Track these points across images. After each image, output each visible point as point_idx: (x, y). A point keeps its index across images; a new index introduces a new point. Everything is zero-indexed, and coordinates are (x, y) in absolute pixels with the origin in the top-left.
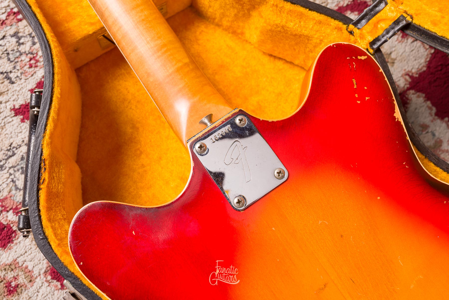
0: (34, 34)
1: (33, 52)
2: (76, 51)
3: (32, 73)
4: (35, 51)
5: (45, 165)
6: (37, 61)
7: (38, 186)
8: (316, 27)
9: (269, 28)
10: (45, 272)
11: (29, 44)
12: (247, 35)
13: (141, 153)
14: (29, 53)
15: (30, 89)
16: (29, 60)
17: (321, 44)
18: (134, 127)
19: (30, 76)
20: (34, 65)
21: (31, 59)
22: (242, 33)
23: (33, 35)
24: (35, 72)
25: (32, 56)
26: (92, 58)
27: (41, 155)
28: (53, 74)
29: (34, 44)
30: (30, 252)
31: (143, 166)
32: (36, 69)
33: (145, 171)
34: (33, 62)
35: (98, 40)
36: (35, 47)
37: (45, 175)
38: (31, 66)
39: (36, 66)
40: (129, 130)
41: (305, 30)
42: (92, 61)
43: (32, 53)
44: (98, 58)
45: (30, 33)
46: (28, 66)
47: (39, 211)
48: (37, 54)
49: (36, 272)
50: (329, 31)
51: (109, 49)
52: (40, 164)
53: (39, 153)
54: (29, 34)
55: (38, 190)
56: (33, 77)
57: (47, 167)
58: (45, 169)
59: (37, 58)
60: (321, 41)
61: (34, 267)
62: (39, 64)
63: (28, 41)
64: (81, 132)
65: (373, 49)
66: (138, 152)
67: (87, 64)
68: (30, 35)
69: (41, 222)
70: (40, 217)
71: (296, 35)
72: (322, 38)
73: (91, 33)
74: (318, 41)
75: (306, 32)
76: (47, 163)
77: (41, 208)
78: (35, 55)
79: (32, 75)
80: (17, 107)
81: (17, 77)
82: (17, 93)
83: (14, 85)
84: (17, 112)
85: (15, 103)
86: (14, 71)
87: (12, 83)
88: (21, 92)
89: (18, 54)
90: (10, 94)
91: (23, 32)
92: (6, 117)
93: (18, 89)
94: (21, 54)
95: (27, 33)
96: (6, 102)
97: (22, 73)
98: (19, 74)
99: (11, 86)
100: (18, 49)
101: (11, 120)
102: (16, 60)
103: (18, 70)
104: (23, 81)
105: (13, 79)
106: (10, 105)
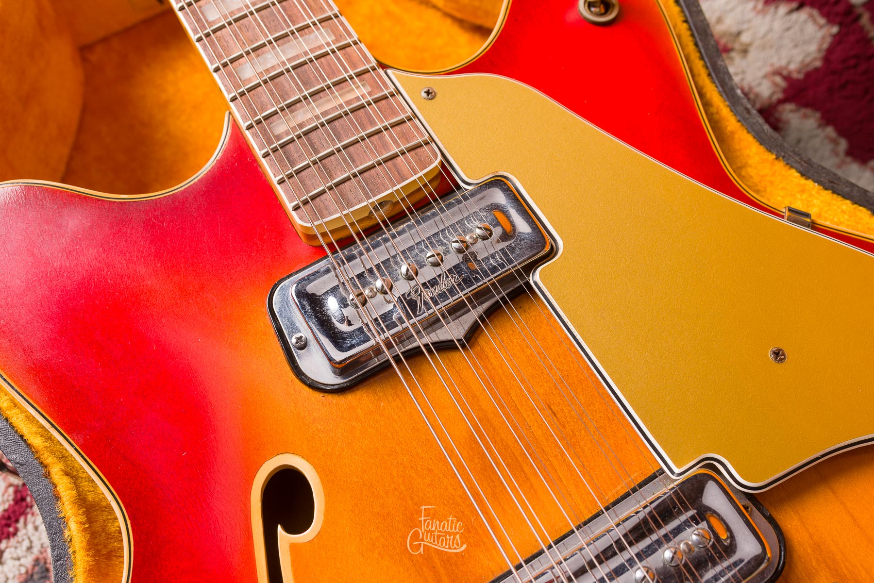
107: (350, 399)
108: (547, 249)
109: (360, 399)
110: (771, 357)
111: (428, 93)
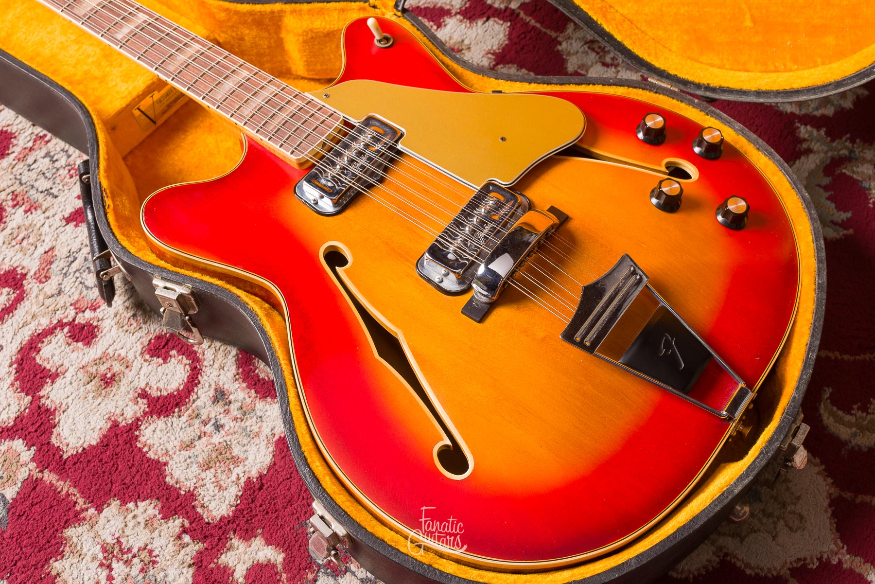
1: (71, 164)
2: (113, 129)
4: (72, 163)
5: (106, 194)
7: (104, 211)
10: (142, 354)
11: (65, 158)
14: (66, 166)
15: (76, 196)
16: (68, 172)
19: (73, 184)
21: (69, 171)
23: (65, 150)
25: (70, 167)
27: (101, 187)
29: (69, 156)
30: (119, 340)
34: (72, 172)
35: (134, 116)
36: (71, 158)
37: (108, 202)
43: (69, 165)
45: (62, 148)
46: (68, 177)
47: (111, 229)
48: (75, 164)
49: (131, 356)
51: (150, 131)
52: (102, 194)
53: (98, 186)
54: (61, 150)
55: (106, 214)
57: (109, 195)
58: (107, 196)
61: (127, 352)
63: (62, 157)
67: (131, 152)
68: (63, 150)
69: (116, 237)
70: (113, 234)
76: (108, 191)
77: (112, 227)
78: (73, 166)
80: (67, 216)
81: (59, 190)
82: (63, 204)
83: (58, 198)
84: (68, 220)
85: (63, 213)
86: (54, 186)
87: (56, 197)
88: (67, 202)
89: (54, 170)
90: (56, 207)
91: (55, 150)
92: (57, 229)
93: (63, 200)
94: (58, 170)
95: (58, 149)
96: (53, 216)
97: (63, 186)
98: (60, 187)
99: (55, 200)
100: (53, 166)
101: (63, 229)
102: (54, 176)
103: (59, 184)
104: (66, 191)
105: (56, 193)
106: (59, 216)
107: (344, 214)
108: (399, 135)
109: (349, 213)
110: (501, 141)
111: (326, 95)
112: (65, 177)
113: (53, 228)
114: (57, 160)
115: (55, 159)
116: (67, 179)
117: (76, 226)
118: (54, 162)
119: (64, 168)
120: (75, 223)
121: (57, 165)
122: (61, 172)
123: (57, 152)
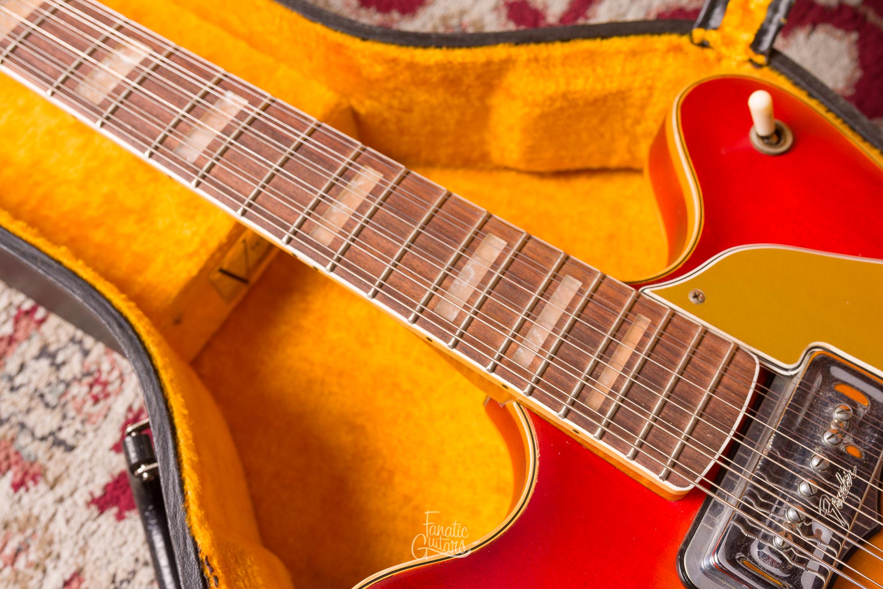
0: (79, 334)
1: (91, 371)
3: (104, 412)
4: (93, 368)
5: (212, 570)
6: (105, 384)
8: (630, 67)
9: (537, 111)
11: (76, 359)
12: (496, 156)
13: (391, 473)
14: (83, 376)
15: (112, 444)
16: (87, 389)
17: (651, 95)
18: (353, 428)
19: (101, 419)
20: (101, 396)
21: (91, 386)
22: (485, 157)
24: (109, 409)
25: (90, 379)
26: (213, 327)
27: (196, 551)
28: (156, 372)
29: (86, 353)
31: (407, 499)
32: (110, 400)
33: (416, 508)
34: (97, 389)
35: (214, 285)
36: (89, 358)
38: (96, 400)
39: (107, 396)
40: (346, 439)
41: (611, 82)
42: (216, 335)
43: (88, 374)
44: (225, 326)
45: (71, 337)
46: (90, 402)
48: (99, 371)
50: (657, 62)
51: (239, 298)
52: (202, 573)
56: (108, 419)
57: (219, 572)
58: (216, 578)
59: (104, 377)
60: (651, 88)
62: (110, 389)
63: (73, 354)
64: (250, 486)
65: (762, 53)
66: (384, 475)
67: (208, 346)
68: (73, 340)
71: (595, 101)
72: (649, 82)
73: (194, 272)
74: (644, 92)
75: (612, 86)
76: (215, 563)
78: (96, 375)
79: (106, 416)
80: (98, 493)
81: (77, 432)
82: (87, 465)
83: (77, 452)
84: (101, 503)
85: (91, 487)
86: (65, 423)
87: (70, 449)
88: (94, 460)
89: (62, 387)
90: (74, 473)
91: (58, 341)
92: (82, 525)
93: (87, 455)
94: (68, 385)
95: (64, 338)
96: (72, 494)
97: (83, 422)
98: (78, 426)
99: (69, 457)
100: (58, 378)
101: (94, 526)
102: (63, 400)
103: (73, 418)
104: (90, 435)
105: (70, 441)
106: (82, 497)
111: (696, 296)
112: (84, 402)
113: (75, 524)
114: (64, 363)
115: (60, 359)
116: (88, 407)
117: (120, 517)
118: (58, 367)
119: (80, 381)
120: (115, 510)
121: (66, 373)
122: (75, 389)
123: (61, 345)
